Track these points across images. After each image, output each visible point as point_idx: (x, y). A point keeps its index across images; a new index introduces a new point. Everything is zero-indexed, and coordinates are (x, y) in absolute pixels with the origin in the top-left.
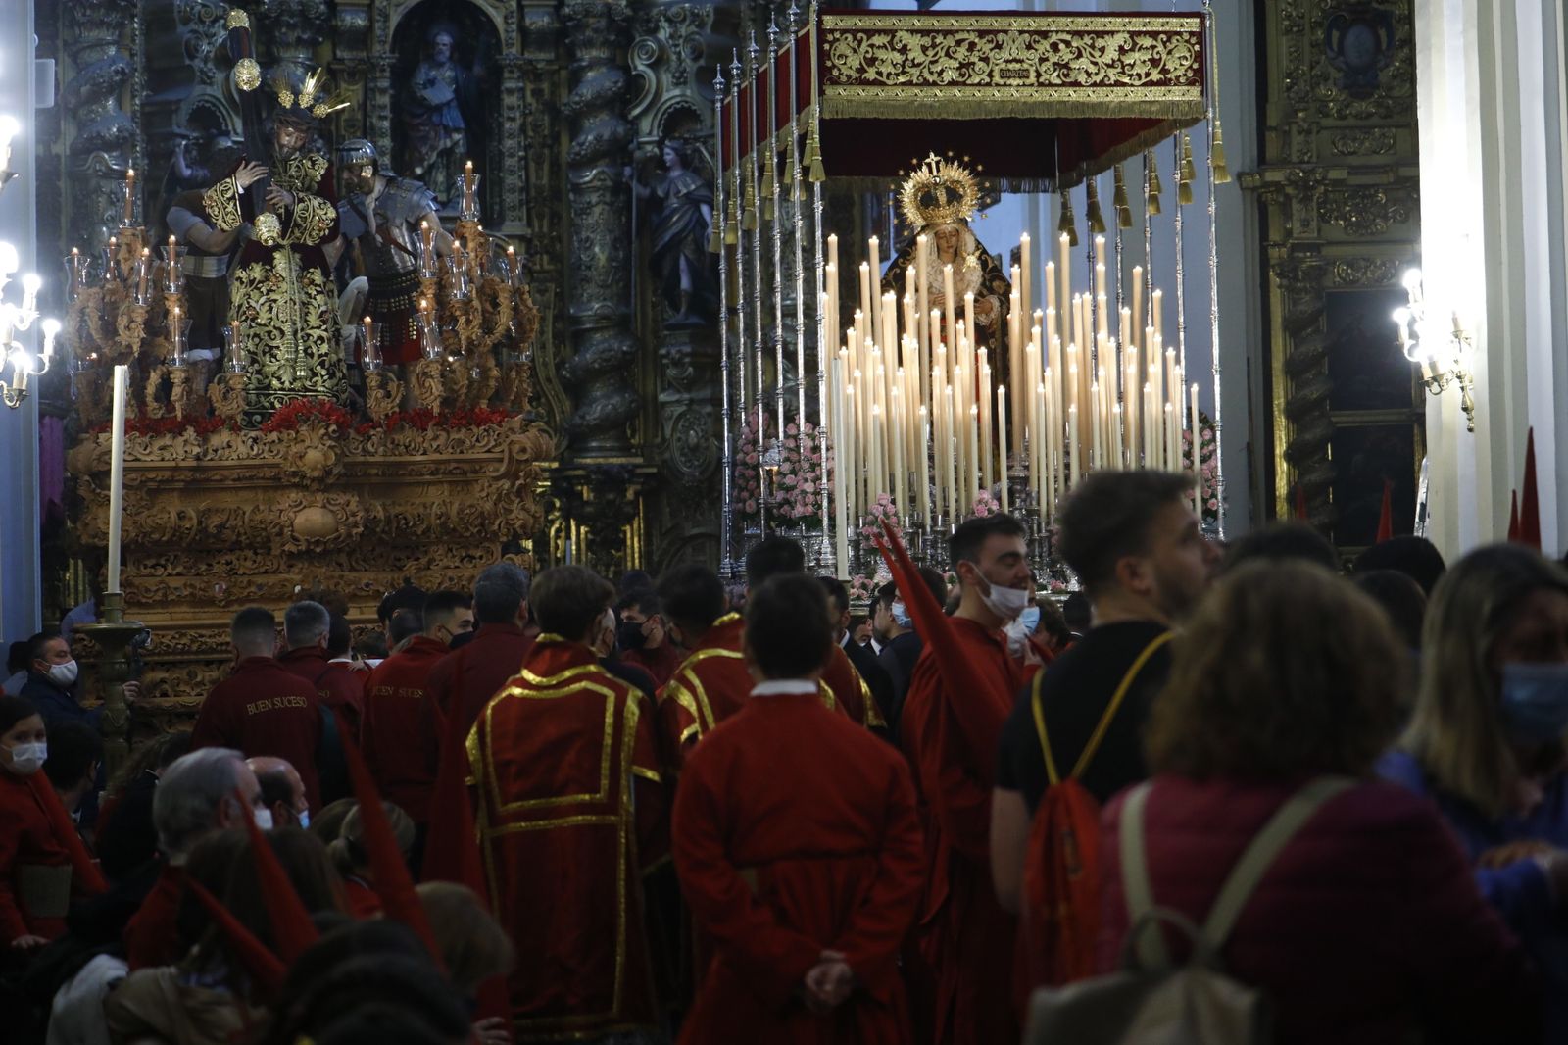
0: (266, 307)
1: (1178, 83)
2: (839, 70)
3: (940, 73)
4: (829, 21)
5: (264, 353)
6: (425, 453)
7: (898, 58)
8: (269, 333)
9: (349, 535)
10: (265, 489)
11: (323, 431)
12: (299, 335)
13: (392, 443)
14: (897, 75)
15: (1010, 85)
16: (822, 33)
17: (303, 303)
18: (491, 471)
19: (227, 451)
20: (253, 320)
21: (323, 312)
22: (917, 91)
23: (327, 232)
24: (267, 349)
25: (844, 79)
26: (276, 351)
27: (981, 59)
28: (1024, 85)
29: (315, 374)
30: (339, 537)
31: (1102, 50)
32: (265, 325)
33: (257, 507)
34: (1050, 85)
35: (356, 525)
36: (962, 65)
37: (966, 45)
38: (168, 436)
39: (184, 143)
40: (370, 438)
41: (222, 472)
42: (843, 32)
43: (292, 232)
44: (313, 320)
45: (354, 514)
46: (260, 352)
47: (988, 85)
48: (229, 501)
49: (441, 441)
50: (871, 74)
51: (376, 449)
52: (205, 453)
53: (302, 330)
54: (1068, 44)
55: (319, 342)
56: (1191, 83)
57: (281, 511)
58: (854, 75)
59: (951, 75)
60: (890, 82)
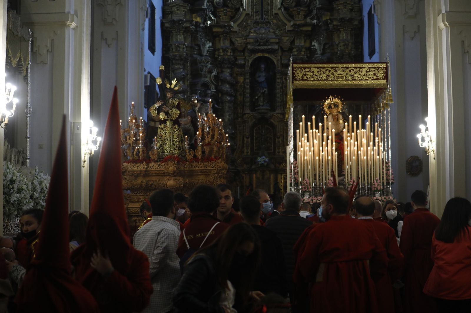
0: (164, 134)
1: (380, 79)
2: (297, 77)
3: (322, 77)
4: (295, 66)
5: (164, 144)
6: (198, 168)
7: (311, 74)
8: (165, 140)
9: (180, 187)
10: (162, 176)
11: (173, 163)
12: (172, 140)
13: (191, 165)
14: (311, 78)
15: (339, 80)
16: (293, 68)
17: (173, 133)
18: (213, 172)
19: (153, 167)
20: (161, 137)
21: (177, 135)
22: (316, 82)
23: (178, 117)
24: (164, 143)
25: (298, 79)
26: (166, 144)
27: (332, 74)
28: (342, 80)
29: (175, 149)
30: (177, 187)
31: (362, 72)
32: (164, 138)
33: (160, 180)
34: (349, 80)
35: (181, 184)
36: (327, 76)
37: (328, 71)
38: (139, 164)
39: (199, 92)
40: (185, 164)
41: (152, 172)
42: (298, 68)
43: (169, 117)
44: (175, 137)
45: (181, 182)
46: (163, 144)
47: (334, 80)
48: (154, 178)
49: (202, 165)
50: (305, 78)
51: (186, 167)
52: (148, 167)
53: (172, 139)
54: (353, 70)
55: (176, 142)
56: (384, 79)
57: (164, 181)
58: (301, 78)
59: (324, 78)
60: (309, 80)
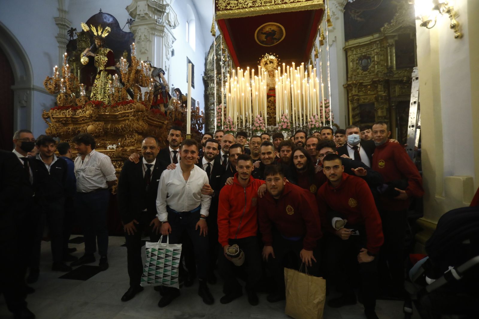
0: (99, 84)
2: (220, 7)
3: (247, 5)
5: (97, 93)
7: (236, 2)
8: (98, 89)
11: (91, 106)
13: (114, 110)
14: (235, 7)
15: (267, 5)
18: (129, 115)
20: (95, 86)
22: (241, 10)
23: (106, 63)
25: (221, 9)
28: (271, 5)
30: (97, 132)
32: (97, 87)
34: (278, 4)
35: (101, 129)
36: (253, 2)
38: (64, 110)
40: (107, 109)
45: (101, 127)
47: (261, 6)
49: (122, 108)
50: (229, 7)
51: (107, 112)
57: (87, 127)
58: (224, 8)
59: (250, 4)
60: (234, 9)
